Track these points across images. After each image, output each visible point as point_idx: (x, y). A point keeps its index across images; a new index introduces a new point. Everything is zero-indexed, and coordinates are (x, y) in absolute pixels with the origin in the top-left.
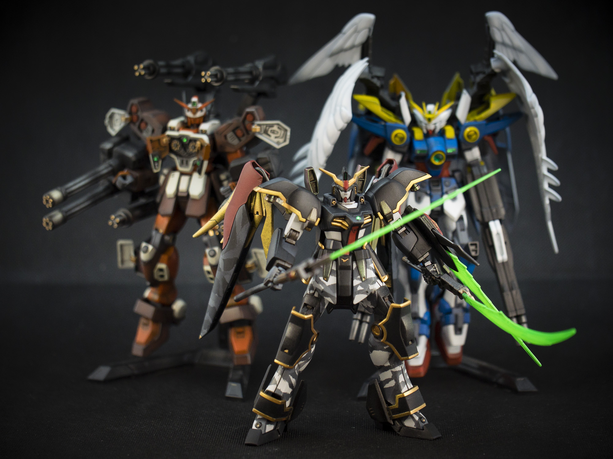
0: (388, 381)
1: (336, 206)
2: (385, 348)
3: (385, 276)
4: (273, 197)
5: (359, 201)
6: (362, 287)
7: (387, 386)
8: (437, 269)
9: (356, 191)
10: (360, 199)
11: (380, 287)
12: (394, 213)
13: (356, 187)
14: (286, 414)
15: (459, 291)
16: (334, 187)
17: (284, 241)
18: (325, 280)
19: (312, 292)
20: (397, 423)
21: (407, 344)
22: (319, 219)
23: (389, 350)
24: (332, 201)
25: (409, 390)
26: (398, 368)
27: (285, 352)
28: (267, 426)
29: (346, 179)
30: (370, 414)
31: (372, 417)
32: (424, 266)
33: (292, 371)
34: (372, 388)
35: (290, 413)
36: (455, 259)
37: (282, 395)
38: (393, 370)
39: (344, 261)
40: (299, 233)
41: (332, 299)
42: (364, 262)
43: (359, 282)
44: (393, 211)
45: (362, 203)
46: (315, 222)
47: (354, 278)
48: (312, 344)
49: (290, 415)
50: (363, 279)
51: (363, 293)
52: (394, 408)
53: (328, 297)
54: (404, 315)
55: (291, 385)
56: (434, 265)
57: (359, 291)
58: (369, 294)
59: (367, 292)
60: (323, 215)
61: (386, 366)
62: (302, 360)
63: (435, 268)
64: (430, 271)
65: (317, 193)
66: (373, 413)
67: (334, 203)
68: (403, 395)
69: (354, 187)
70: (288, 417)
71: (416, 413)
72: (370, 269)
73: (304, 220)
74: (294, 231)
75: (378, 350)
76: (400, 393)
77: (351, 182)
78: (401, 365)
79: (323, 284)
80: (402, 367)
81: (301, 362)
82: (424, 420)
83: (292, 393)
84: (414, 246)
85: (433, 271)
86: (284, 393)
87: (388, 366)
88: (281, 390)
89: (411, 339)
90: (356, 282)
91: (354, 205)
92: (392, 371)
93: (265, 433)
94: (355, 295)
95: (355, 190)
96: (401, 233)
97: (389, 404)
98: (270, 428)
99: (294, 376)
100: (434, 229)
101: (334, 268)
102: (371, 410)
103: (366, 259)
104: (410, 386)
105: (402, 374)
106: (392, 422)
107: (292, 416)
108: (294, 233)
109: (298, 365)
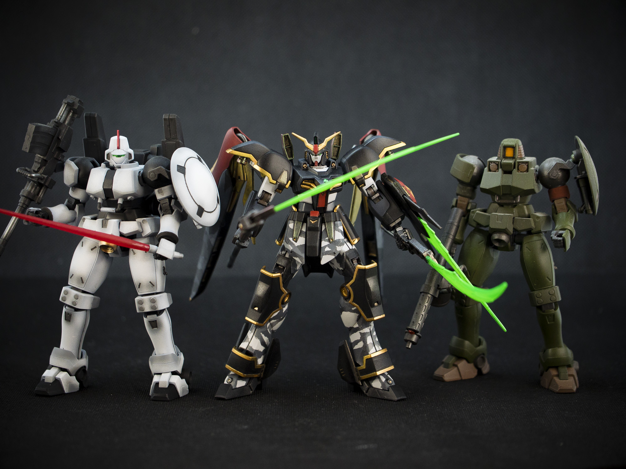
0: (357, 342)
1: (307, 169)
2: (353, 309)
3: (355, 239)
4: (245, 159)
5: (331, 166)
6: (330, 248)
7: (356, 347)
8: (408, 234)
9: (328, 156)
10: (332, 164)
11: (349, 249)
12: (365, 178)
13: (327, 152)
14: (257, 371)
15: (423, 254)
16: (306, 151)
17: (256, 202)
18: (294, 241)
19: (283, 252)
20: (365, 384)
21: (373, 306)
22: (290, 182)
23: (356, 311)
24: (303, 165)
25: (376, 351)
26: (366, 330)
27: (255, 310)
28: (238, 381)
29: (316, 143)
30: (341, 375)
31: (343, 378)
32: (396, 232)
33: (263, 330)
34: (342, 349)
35: (263, 370)
36: (425, 225)
37: (253, 352)
38: (362, 331)
39: (312, 222)
40: (271, 195)
41: (300, 260)
42: (332, 224)
43: (327, 243)
44: (365, 177)
45: (334, 168)
46: (286, 185)
47: (322, 240)
48: (283, 303)
49: (262, 372)
50: (331, 241)
51: (330, 254)
52: (361, 369)
53: (296, 257)
54: (369, 277)
55: (263, 343)
56: (405, 231)
57: (326, 251)
58: (336, 255)
59: (335, 253)
60: (294, 178)
61: (356, 328)
62: (274, 318)
63: (406, 233)
64: (401, 235)
65: (293, 157)
66: (343, 374)
67: (305, 166)
68: (371, 356)
69: (325, 151)
70: (261, 375)
71: (383, 374)
72: (339, 231)
73: (275, 182)
74: (266, 192)
75: (347, 311)
76: (368, 354)
77: (321, 146)
78: (369, 327)
79: (292, 244)
80: (370, 329)
81: (273, 321)
82: (391, 382)
83: (265, 351)
84: (386, 212)
85: (404, 236)
86: (255, 350)
87: (357, 327)
88: (253, 347)
89: (377, 301)
90: (324, 243)
91: (325, 169)
92: (360, 333)
93: (236, 388)
94: (322, 256)
95: (327, 154)
96: (374, 199)
97: (357, 365)
98: (241, 384)
99: (266, 334)
100: (405, 195)
101: (304, 230)
102: (342, 371)
103: (335, 221)
104: (379, 348)
105: (370, 336)
106: (360, 383)
107: (264, 374)
108: (266, 195)
109: (271, 324)
